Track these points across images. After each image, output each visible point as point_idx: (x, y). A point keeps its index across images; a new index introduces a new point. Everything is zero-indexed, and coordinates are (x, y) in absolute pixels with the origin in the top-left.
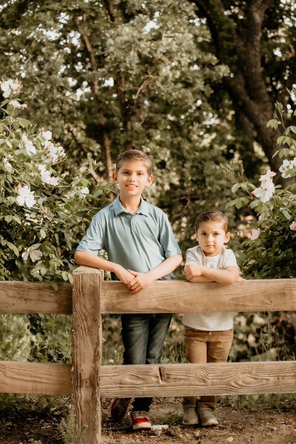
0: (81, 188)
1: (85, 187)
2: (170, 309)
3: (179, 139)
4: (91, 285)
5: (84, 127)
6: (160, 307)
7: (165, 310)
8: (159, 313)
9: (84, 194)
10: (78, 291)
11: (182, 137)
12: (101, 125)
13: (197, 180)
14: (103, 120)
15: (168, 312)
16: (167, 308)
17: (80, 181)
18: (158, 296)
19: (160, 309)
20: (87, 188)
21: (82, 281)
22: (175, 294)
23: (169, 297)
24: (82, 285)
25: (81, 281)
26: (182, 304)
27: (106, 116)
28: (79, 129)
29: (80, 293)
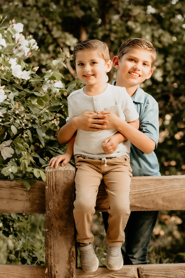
0: (54, 82)
1: (58, 81)
2: (147, 207)
3: (161, 31)
4: (64, 182)
5: (60, 20)
6: (137, 205)
7: (143, 208)
8: (136, 210)
9: (57, 88)
10: (51, 188)
11: (164, 29)
12: (77, 18)
13: (180, 74)
14: (80, 14)
15: (146, 210)
16: (145, 206)
17: (53, 74)
18: (135, 193)
19: (138, 207)
20: (60, 82)
21: (56, 178)
22: (152, 190)
23: (147, 194)
24: (56, 183)
25: (54, 178)
26: (160, 202)
27: (83, 8)
28: (55, 22)
29: (53, 191)
